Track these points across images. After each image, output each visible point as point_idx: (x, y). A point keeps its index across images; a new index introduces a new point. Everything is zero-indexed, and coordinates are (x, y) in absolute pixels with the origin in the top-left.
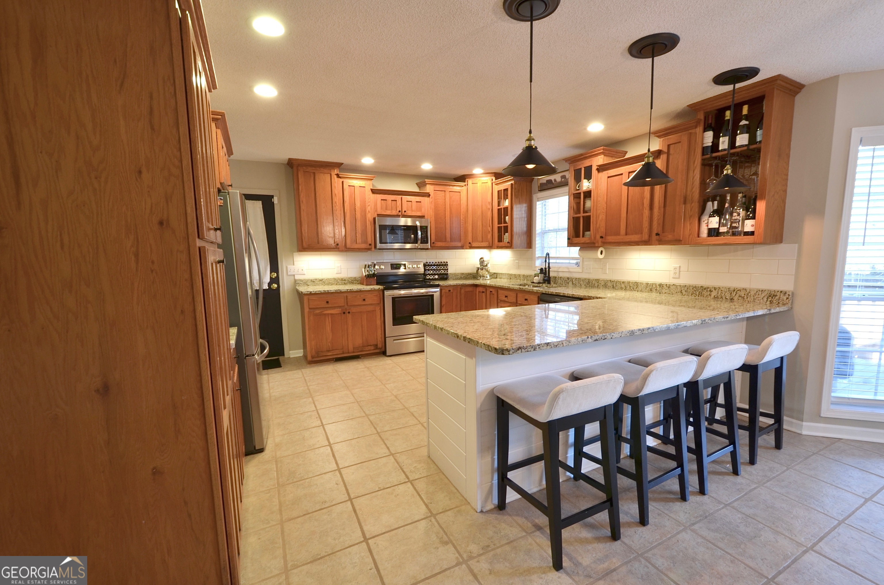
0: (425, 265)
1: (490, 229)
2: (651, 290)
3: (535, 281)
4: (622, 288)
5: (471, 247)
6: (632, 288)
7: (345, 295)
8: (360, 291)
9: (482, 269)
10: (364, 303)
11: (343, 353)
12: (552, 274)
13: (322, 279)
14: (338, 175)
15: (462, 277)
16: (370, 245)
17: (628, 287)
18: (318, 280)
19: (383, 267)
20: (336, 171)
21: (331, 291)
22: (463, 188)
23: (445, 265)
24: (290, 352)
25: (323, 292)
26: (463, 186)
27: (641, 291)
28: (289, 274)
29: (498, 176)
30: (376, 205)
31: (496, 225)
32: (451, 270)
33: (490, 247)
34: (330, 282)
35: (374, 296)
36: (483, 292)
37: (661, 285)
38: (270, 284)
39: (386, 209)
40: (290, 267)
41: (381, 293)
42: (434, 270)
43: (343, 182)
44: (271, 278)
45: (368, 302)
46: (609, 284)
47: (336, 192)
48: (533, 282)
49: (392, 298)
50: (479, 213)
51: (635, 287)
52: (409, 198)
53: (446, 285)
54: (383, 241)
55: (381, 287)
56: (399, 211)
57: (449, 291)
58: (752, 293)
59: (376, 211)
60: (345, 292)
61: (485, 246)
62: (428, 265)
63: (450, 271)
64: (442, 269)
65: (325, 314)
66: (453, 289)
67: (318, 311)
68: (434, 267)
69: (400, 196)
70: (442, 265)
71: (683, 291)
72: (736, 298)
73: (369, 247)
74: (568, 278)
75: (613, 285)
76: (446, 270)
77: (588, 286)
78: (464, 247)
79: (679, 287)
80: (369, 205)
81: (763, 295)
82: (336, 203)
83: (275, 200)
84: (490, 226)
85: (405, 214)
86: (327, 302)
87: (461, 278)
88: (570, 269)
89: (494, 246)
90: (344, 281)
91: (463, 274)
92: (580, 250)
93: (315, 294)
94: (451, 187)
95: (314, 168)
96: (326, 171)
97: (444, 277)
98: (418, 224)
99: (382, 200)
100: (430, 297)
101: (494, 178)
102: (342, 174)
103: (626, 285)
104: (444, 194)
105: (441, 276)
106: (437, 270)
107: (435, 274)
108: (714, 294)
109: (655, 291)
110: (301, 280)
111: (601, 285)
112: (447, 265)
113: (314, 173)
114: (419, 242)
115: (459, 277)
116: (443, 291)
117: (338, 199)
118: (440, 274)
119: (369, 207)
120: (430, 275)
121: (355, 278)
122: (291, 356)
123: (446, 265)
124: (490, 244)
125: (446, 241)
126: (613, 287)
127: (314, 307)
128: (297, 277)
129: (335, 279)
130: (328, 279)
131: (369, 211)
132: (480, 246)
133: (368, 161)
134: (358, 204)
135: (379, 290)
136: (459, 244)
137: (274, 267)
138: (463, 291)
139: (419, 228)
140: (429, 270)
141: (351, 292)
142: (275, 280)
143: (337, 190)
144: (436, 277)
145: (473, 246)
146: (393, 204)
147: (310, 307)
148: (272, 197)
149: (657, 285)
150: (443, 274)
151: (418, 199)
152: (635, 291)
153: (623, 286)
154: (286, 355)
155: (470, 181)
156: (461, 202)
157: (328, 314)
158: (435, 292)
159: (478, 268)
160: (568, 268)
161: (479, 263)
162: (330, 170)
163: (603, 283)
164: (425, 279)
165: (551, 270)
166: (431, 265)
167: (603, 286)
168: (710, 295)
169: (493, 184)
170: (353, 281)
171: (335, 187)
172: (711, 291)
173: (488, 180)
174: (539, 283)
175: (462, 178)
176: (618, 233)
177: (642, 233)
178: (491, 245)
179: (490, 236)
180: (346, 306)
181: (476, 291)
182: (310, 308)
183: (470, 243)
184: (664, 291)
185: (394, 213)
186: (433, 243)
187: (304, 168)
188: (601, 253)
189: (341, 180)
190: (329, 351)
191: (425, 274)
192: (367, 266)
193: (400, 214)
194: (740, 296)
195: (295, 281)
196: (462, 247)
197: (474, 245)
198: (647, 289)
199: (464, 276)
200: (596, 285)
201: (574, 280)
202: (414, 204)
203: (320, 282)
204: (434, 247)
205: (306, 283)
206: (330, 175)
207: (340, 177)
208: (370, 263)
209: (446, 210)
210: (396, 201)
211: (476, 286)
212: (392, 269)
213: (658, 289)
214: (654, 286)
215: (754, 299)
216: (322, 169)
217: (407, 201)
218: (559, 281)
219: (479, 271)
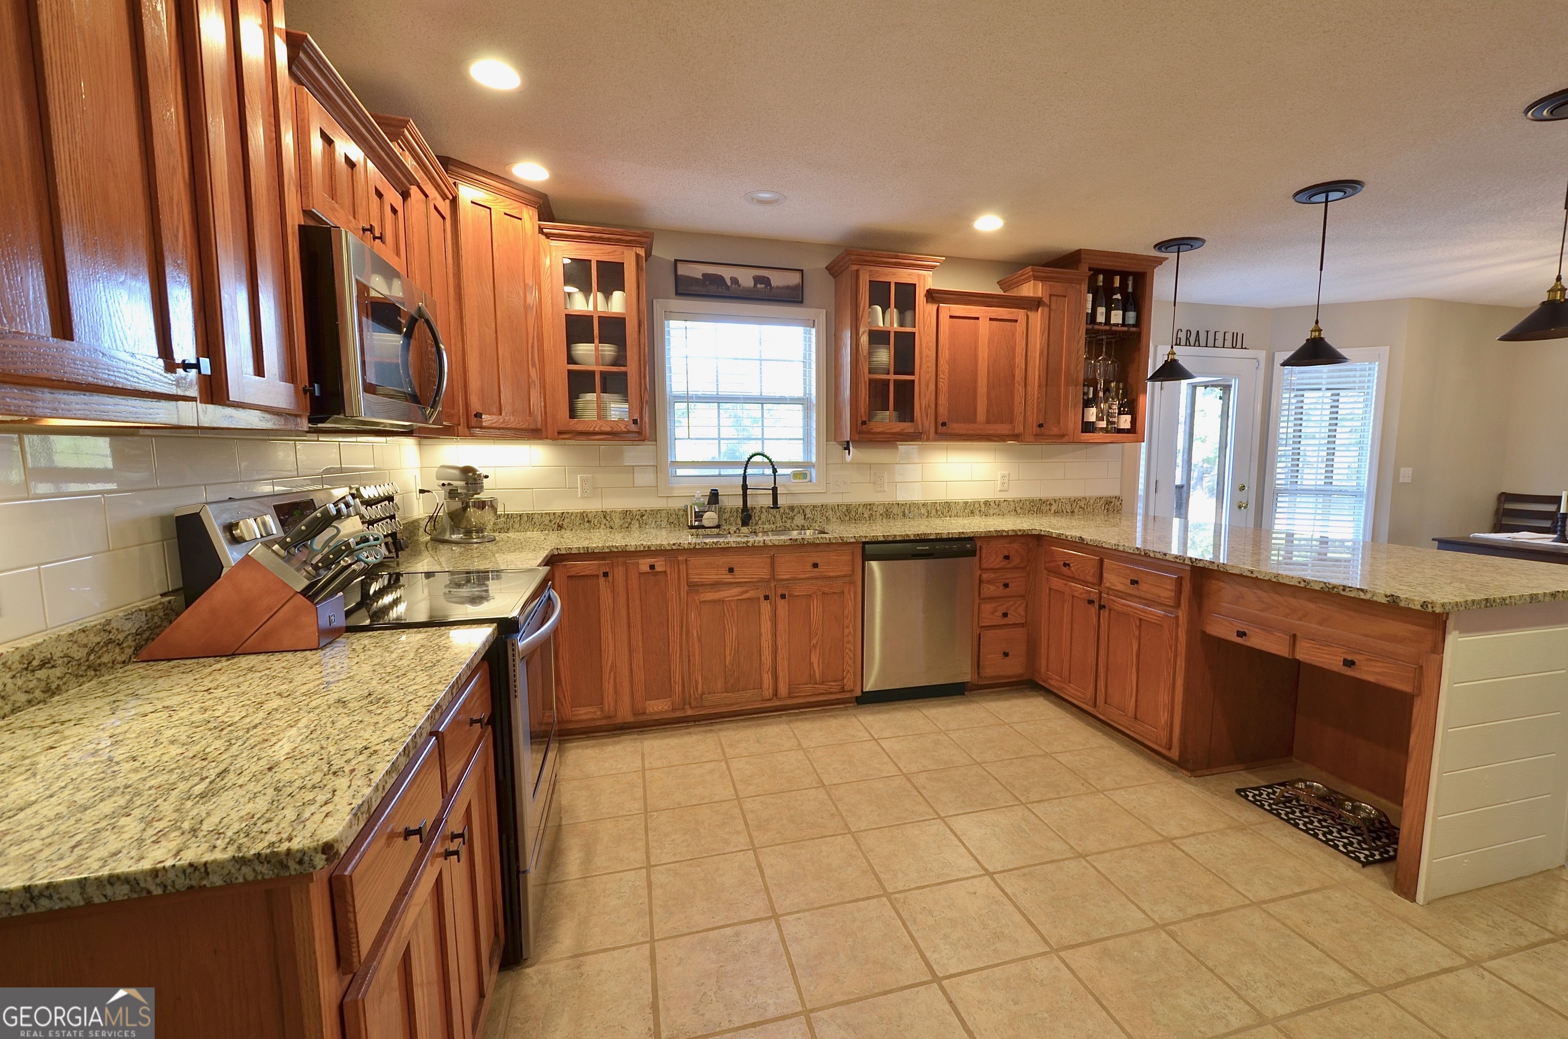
2: (972, 512)
4: (921, 515)
6: (940, 513)
17: (934, 512)
27: (957, 516)
37: (987, 503)
51: (945, 511)
58: (1092, 502)
71: (1018, 509)
72: (1076, 511)
75: (904, 512)
77: (847, 518)
79: (1012, 503)
81: (1101, 503)
88: (791, 488)
103: (929, 508)
108: (1054, 508)
109: (978, 513)
111: (878, 514)
126: (904, 515)
149: (982, 503)
152: (946, 516)
153: (923, 511)
163: (881, 510)
167: (881, 515)
168: (1050, 510)
172: (1051, 505)
177: (1011, 422)
184: (991, 512)
194: (1080, 507)
198: (966, 511)
200: (866, 515)
201: (808, 511)
213: (983, 509)
214: (977, 506)
215: (1093, 509)
218: (763, 516)
219: (471, 510)
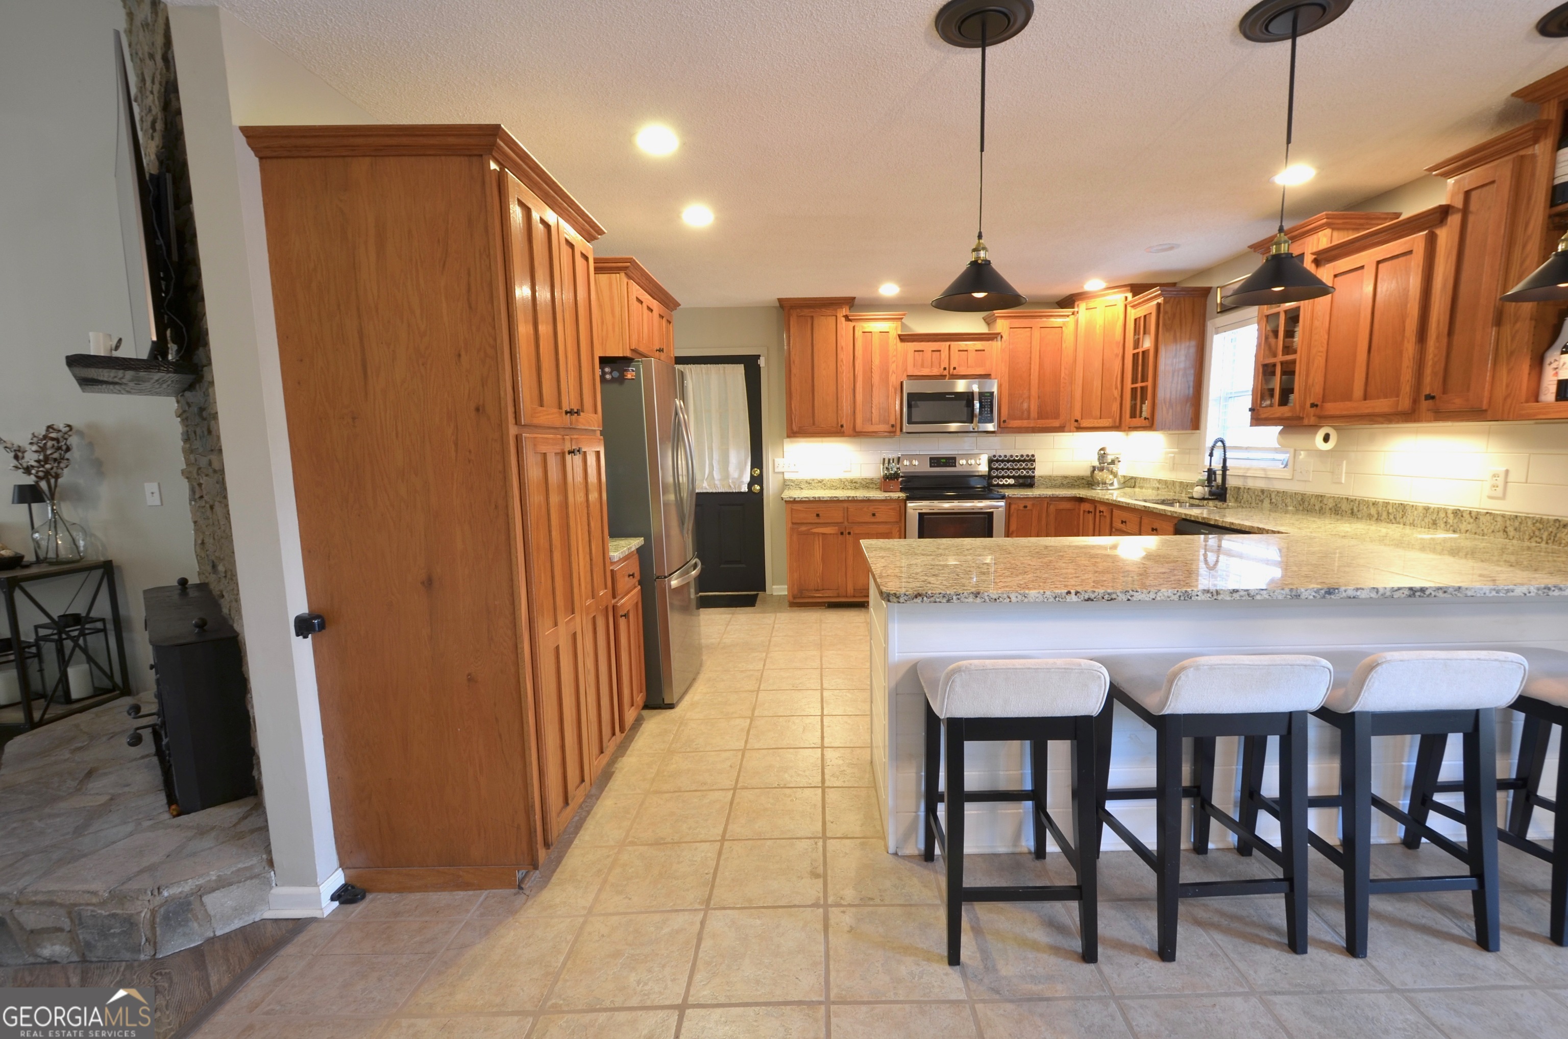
0: (991, 461)
1: (1117, 394)
2: (1434, 523)
3: (1195, 496)
4: (1370, 516)
5: (1079, 429)
6: (1391, 517)
7: (845, 505)
8: (868, 501)
9: (1101, 469)
10: (873, 520)
11: (838, 597)
12: (1231, 482)
13: (823, 481)
14: (847, 318)
15: (1065, 482)
16: (893, 426)
17: (1385, 515)
18: (816, 481)
19: (916, 463)
20: (844, 311)
21: (823, 497)
22: (1067, 319)
23: (1030, 460)
24: (774, 587)
25: (812, 499)
26: (1068, 316)
27: (1413, 524)
28: (776, 470)
29: (1137, 289)
30: (905, 361)
31: (1129, 385)
32: (1041, 470)
33: (1117, 427)
34: (834, 484)
35: (890, 509)
36: (1089, 512)
37: (1457, 513)
38: (750, 485)
39: (922, 366)
40: (779, 461)
41: (902, 504)
42: (1008, 469)
43: (854, 327)
44: (752, 476)
45: (880, 518)
46: (1345, 506)
47: (843, 344)
48: (1192, 498)
49: (920, 514)
50: (1097, 364)
51: (1399, 516)
52: (963, 344)
53: (1019, 496)
54: (914, 420)
55: (902, 495)
56: (945, 369)
57: (1025, 507)
59: (906, 370)
60: (845, 500)
61: (1107, 425)
62: (997, 461)
63: (1037, 473)
64: (1024, 469)
65: (814, 534)
66: (1033, 505)
67: (803, 528)
68: (1008, 465)
69: (948, 343)
70: (1024, 461)
71: (1509, 528)
73: (892, 429)
74: (1263, 491)
75: (1352, 509)
76: (1030, 469)
77: (1301, 508)
78: (1066, 429)
79: (1500, 519)
80: (894, 362)
82: (842, 361)
83: (762, 362)
84: (1116, 388)
85: (955, 372)
86: (818, 515)
87: (1061, 486)
88: (1268, 473)
89: (1123, 425)
90: (854, 484)
91: (1066, 477)
92: (1281, 433)
93: (801, 502)
94: (1045, 319)
95: (812, 310)
96: (829, 312)
97: (1027, 482)
98: (975, 388)
99: (915, 351)
100: (986, 516)
101: (1130, 295)
102: (853, 314)
103: (1380, 509)
104: (1029, 334)
105: (1021, 481)
106: (1014, 469)
107: (1009, 477)
109: (1443, 525)
110: (792, 481)
111: (1328, 508)
112: (1034, 461)
113: (812, 317)
114: (976, 420)
115: (1058, 482)
116: (1013, 507)
117: (845, 357)
118: (1020, 477)
119: (894, 365)
120: (998, 477)
121: (872, 479)
122: (775, 594)
123: (1032, 460)
124: (1115, 422)
125: (1028, 418)
126: (1352, 513)
127: (798, 521)
128: (787, 476)
129: (841, 480)
130: (831, 481)
131: (893, 372)
132: (1097, 425)
133: (889, 290)
134: (876, 361)
135: (898, 500)
136: (1056, 423)
137: (757, 460)
138: (1052, 508)
139: (976, 397)
140: (997, 469)
141: (854, 501)
142: (757, 480)
143: (845, 341)
144: (1011, 481)
145: (1082, 426)
146: (934, 357)
147: (794, 521)
148: (758, 357)
149: (1450, 512)
150: (1025, 477)
151: (979, 345)
152: (1399, 523)
153: (1373, 511)
154: (768, 591)
155: (1082, 307)
156: (1064, 346)
157: (818, 534)
158: (997, 507)
159: (1094, 468)
160: (1264, 470)
161: (1097, 457)
162: (836, 310)
163: (1331, 504)
164: (990, 485)
165: (1228, 473)
166: (1003, 461)
167: (1330, 509)
169: (1129, 308)
170: (867, 484)
171: (842, 336)
173: (1119, 298)
174: (1204, 499)
175: (1068, 302)
176: (1347, 396)
177: (1398, 396)
178: (1117, 424)
179: (1115, 407)
180: (846, 523)
181: (1079, 509)
182: (793, 523)
183: (1076, 421)
184: (1464, 526)
185: (935, 372)
186: (1004, 421)
187: (798, 310)
188: (1326, 438)
189: (851, 324)
190: (817, 590)
191: (989, 477)
192: (886, 461)
193: (946, 373)
195: (785, 481)
196: (1061, 429)
197: (1084, 424)
198: (1426, 520)
199: (1068, 481)
200: (1317, 508)
201: (1273, 496)
202: (972, 355)
203: (820, 484)
204: (1004, 428)
205: (798, 485)
206: (834, 317)
207: (850, 320)
208: (891, 456)
209: (1032, 362)
210: (940, 351)
211: (1081, 500)
212: (931, 466)
213: (1450, 521)
214: (1442, 515)
216: (823, 310)
217: (959, 351)
218: (1245, 496)
219: (1096, 472)
